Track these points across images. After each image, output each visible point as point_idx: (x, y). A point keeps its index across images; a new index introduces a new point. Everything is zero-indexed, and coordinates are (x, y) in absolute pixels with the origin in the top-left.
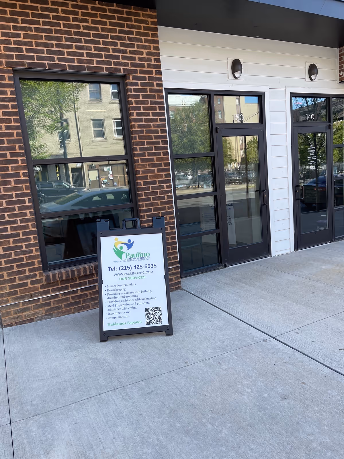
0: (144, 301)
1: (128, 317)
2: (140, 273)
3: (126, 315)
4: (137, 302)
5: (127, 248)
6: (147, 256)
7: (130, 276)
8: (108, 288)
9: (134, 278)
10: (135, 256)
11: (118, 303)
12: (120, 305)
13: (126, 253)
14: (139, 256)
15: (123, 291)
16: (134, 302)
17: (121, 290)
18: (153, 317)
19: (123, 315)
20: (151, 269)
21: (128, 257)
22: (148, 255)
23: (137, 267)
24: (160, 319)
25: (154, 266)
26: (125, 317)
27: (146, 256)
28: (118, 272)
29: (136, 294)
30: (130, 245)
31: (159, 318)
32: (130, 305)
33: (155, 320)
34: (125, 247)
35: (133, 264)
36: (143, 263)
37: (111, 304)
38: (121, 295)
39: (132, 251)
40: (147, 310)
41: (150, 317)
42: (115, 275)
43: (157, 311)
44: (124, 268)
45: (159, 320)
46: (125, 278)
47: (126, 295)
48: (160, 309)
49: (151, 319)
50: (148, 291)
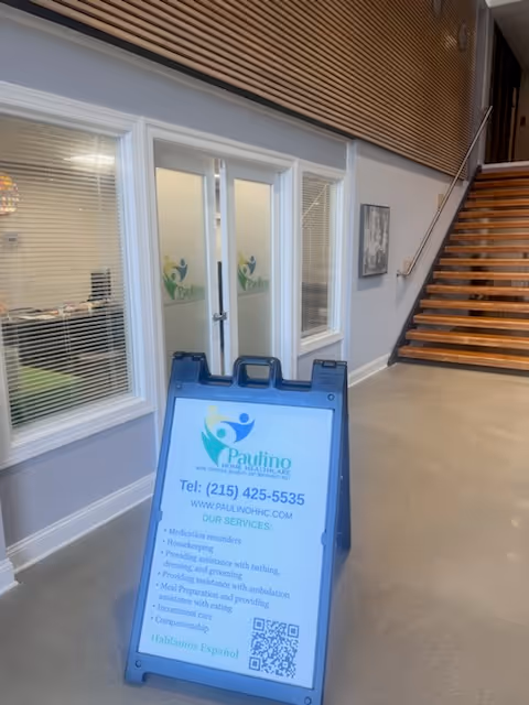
0: (257, 596)
1: (205, 629)
2: (258, 512)
3: (202, 622)
4: (239, 593)
5: (235, 437)
6: (283, 468)
7: (230, 515)
8: (172, 537)
9: (240, 522)
10: (252, 461)
11: (187, 585)
12: (191, 592)
13: (231, 450)
14: (262, 463)
15: (203, 554)
16: (228, 592)
17: (200, 548)
18: (271, 651)
19: (195, 621)
20: (287, 508)
21: (234, 461)
23: (251, 493)
24: (290, 663)
25: (298, 499)
26: (198, 627)
27: (280, 468)
28: (202, 497)
29: (238, 570)
30: (242, 430)
31: (287, 659)
32: (215, 596)
33: (277, 663)
34: (231, 433)
35: (243, 482)
36: (270, 485)
37: (171, 582)
38: (197, 564)
39: (249, 445)
40: (258, 622)
41: (263, 648)
42: (194, 503)
43: (286, 637)
44: (219, 490)
45: (286, 665)
46: (218, 519)
47: (211, 566)
48: (295, 631)
49: (265, 656)
50: (270, 570)
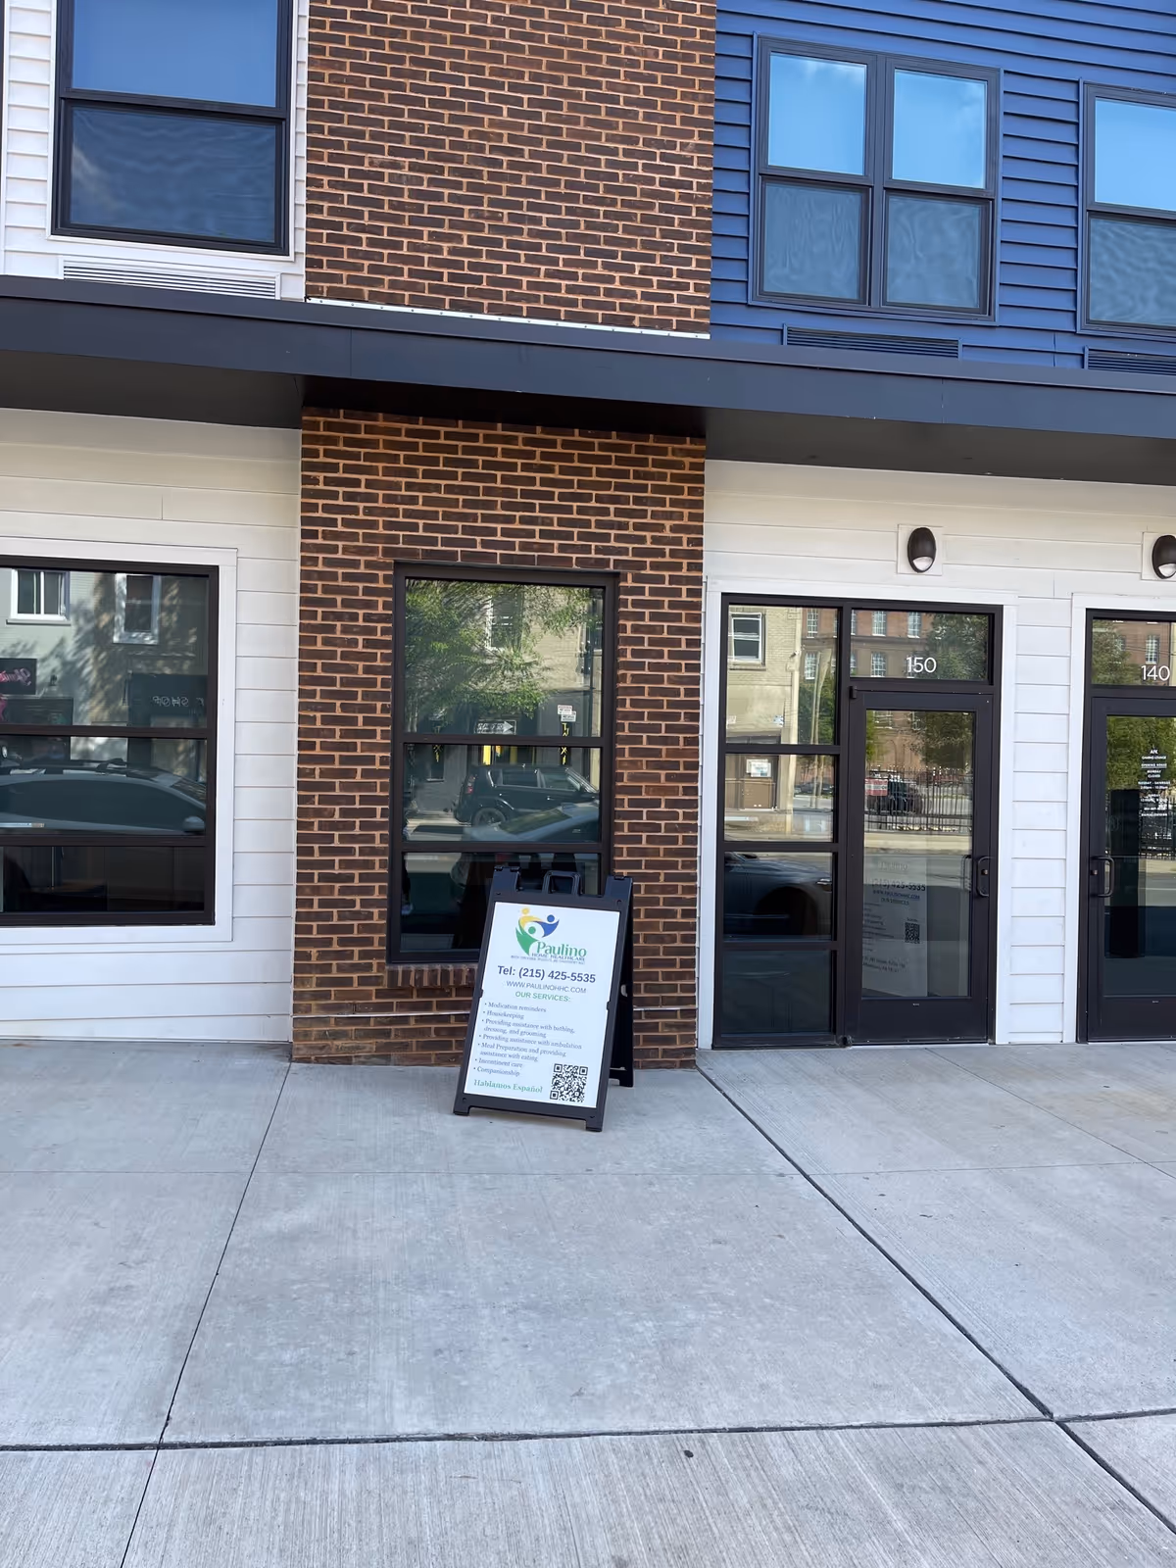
0: (555, 1048)
1: (517, 1074)
2: (559, 988)
3: (514, 1069)
4: (542, 1047)
5: (543, 933)
6: (581, 955)
7: (538, 991)
8: (491, 1009)
9: (544, 996)
10: (556, 951)
11: (503, 1043)
12: (506, 1048)
13: (539, 943)
14: (564, 951)
15: (517, 1020)
16: (534, 1047)
17: (514, 1016)
18: (566, 1086)
19: (508, 1069)
20: (582, 985)
21: (542, 951)
22: (583, 952)
23: (555, 975)
24: (581, 1093)
25: (591, 978)
26: (511, 1073)
27: (578, 956)
28: (515, 978)
29: (543, 1031)
30: (549, 928)
31: (578, 1090)
32: (525, 1050)
33: (571, 1093)
34: (540, 930)
35: (549, 966)
36: (569, 968)
37: (490, 1042)
38: (512, 1028)
39: (554, 939)
40: (558, 1067)
41: (561, 1084)
42: (509, 983)
43: (578, 1075)
44: (530, 973)
45: (577, 1094)
46: (528, 995)
47: (523, 1029)
48: (584, 1070)
49: (562, 1089)
50: (568, 1030)
